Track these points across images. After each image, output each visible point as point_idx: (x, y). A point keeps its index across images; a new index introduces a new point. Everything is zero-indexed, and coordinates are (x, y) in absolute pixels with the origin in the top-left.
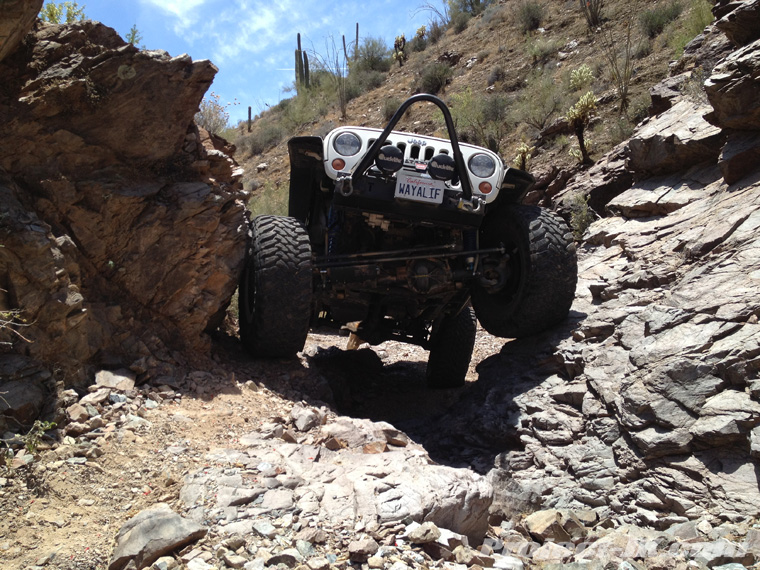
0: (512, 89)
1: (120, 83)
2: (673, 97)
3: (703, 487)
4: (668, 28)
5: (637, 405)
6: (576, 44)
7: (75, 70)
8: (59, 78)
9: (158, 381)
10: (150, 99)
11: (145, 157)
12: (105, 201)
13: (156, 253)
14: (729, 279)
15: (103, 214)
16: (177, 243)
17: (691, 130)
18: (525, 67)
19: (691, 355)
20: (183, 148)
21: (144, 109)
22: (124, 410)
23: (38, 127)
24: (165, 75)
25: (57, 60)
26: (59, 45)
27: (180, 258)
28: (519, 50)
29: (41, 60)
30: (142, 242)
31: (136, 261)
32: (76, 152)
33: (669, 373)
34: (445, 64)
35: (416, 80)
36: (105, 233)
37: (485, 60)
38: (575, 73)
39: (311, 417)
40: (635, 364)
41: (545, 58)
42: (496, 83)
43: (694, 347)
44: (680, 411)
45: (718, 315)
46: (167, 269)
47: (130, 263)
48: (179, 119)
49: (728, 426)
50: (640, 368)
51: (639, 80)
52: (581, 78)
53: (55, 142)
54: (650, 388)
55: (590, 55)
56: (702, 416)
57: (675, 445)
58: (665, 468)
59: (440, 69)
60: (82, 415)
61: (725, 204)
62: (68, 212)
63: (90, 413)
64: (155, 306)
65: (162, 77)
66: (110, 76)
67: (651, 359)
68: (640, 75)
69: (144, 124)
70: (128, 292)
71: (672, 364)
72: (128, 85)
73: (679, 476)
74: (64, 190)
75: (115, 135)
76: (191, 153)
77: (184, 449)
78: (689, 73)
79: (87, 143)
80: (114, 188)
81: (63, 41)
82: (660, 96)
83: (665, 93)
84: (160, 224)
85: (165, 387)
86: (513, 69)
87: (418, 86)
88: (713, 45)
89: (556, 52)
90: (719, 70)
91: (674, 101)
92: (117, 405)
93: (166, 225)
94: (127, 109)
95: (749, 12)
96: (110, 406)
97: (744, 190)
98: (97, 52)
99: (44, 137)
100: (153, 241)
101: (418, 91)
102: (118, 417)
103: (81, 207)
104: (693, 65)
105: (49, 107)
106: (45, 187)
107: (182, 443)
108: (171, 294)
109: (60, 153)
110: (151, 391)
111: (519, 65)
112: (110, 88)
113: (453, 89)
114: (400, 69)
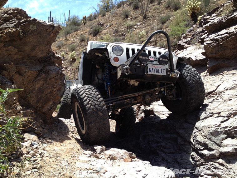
0: (121, 36)
1: (30, 31)
2: (185, 45)
3: (225, 168)
4: (167, 22)
5: (201, 142)
6: (140, 24)
7: (15, 25)
8: (9, 28)
9: (45, 136)
10: (40, 37)
11: (37, 56)
12: (25, 72)
13: (41, 91)
14: (221, 104)
15: (24, 77)
16: (48, 87)
17: (195, 56)
18: (124, 30)
19: (216, 127)
20: (49, 54)
21: (38, 40)
22: (38, 148)
23: (2, 45)
24: (45, 29)
25: (8, 21)
26: (8, 16)
27: (48, 92)
28: (122, 24)
29: (1, 20)
30: (36, 86)
31: (34, 93)
32: (15, 54)
33: (211, 133)
34: (100, 26)
35: (90, 30)
36: (24, 83)
37: (112, 26)
38: (141, 33)
39: (101, 149)
40: (197, 129)
41: (130, 27)
42: (116, 33)
43: (216, 125)
44: (215, 145)
45: (221, 114)
46: (44, 96)
47: (32, 94)
48: (48, 44)
49: (232, 150)
50: (200, 131)
51: (160, 37)
52: (142, 35)
53: (8, 50)
54: (205, 137)
55: (144, 28)
56: (222, 146)
57: (215, 155)
58: (212, 162)
59: (98, 27)
60: (27, 152)
61: (211, 79)
62: (13, 76)
63: (29, 150)
64: (38, 109)
65: (44, 30)
66: (27, 28)
67: (203, 128)
69: (37, 45)
70: (30, 104)
71: (212, 130)
72: (33, 32)
73: (217, 165)
74: (12, 67)
75: (27, 48)
76: (52, 56)
77: (68, 163)
78: (189, 39)
79: (19, 51)
80: (28, 68)
81: (10, 14)
82: (181, 45)
83: (182, 44)
84: (43, 80)
85: (47, 138)
86: (121, 30)
87: (91, 32)
88: (197, 31)
89: (134, 26)
90: (208, 40)
91: (185, 46)
92: (35, 146)
93: (45, 81)
94: (32, 40)
95: (216, 24)
96: (32, 147)
97: (216, 76)
98: (21, 19)
99: (4, 49)
100: (40, 86)
101: (91, 34)
102: (38, 151)
103: (17, 74)
104: (191, 36)
105: (6, 38)
106: (5, 66)
107: (66, 161)
108: (44, 104)
109: (10, 55)
110: (43, 140)
111: (122, 29)
112: (27, 32)
113: (102, 34)
114: (84, 26)
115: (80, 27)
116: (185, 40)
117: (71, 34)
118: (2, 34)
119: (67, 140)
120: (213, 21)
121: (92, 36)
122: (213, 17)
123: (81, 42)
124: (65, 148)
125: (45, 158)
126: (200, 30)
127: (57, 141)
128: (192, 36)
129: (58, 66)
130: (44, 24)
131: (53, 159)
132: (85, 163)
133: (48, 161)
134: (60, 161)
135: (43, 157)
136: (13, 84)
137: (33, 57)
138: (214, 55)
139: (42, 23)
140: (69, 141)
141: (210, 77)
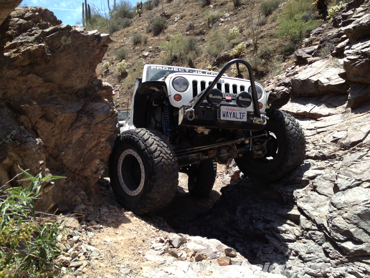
0: (198, 34)
1: (62, 46)
2: (308, 57)
4: (274, 12)
5: (341, 229)
6: (229, 15)
7: (37, 38)
8: (28, 42)
9: (89, 218)
10: (78, 55)
11: (73, 87)
12: (56, 116)
13: (81, 144)
15: (55, 123)
16: (92, 137)
17: (327, 78)
18: (204, 24)
19: (367, 205)
20: (92, 83)
21: (74, 61)
22: (80, 241)
23: (18, 72)
25: (25, 31)
26: (26, 22)
27: (92, 145)
28: (200, 15)
29: (15, 30)
30: (74, 137)
31: (70, 148)
32: (38, 87)
33: (359, 215)
34: (164, 18)
35: (149, 25)
36: (55, 133)
37: (184, 18)
38: (231, 31)
39: (180, 239)
40: (335, 207)
41: (214, 20)
42: (190, 30)
43: (367, 201)
44: (365, 234)
46: (86, 152)
47: (67, 149)
48: (90, 67)
50: (339, 209)
51: (262, 37)
52: (233, 33)
53: (27, 81)
54: (348, 221)
55: (235, 21)
57: (365, 252)
58: (359, 263)
59: (162, 21)
60: (64, 250)
62: (36, 123)
63: (67, 248)
64: (78, 172)
65: (85, 43)
66: (57, 42)
67: (345, 205)
68: (262, 34)
69: (73, 70)
70: (65, 165)
71: (360, 209)
72: (66, 47)
74: (34, 109)
75: (58, 76)
76: (97, 85)
77: (130, 270)
78: (316, 47)
79: (45, 81)
80: (60, 108)
81: (27, 19)
82: (302, 56)
83: (304, 55)
84: (84, 127)
85: (93, 222)
86: (198, 24)
87: (150, 29)
88: (329, 34)
89: (219, 18)
90: (350, 54)
91: (309, 60)
92: (75, 238)
93: (87, 128)
94: (65, 61)
95: (365, 26)
96: (71, 239)
97: (363, 114)
98: (47, 27)
99: (21, 78)
100: (80, 137)
101: (150, 31)
102: (81, 248)
103: (43, 119)
104: (318, 42)
105: (24, 60)
106: (24, 109)
107: (126, 265)
108: (87, 165)
109: (30, 88)
110: (88, 226)
111: (201, 23)
112: (57, 49)
113: (168, 32)
114: (139, 18)
115: (133, 20)
116: (308, 50)
117: (119, 32)
118: (17, 54)
119: (125, 223)
120: (358, 19)
121: (153, 35)
122: (359, 12)
123: (134, 44)
124: (122, 238)
125: (94, 263)
126: (335, 34)
127: (108, 225)
128: (321, 42)
129: (106, 102)
130: (83, 34)
131: (106, 262)
132: (157, 269)
133: (98, 267)
134: (117, 265)
135: (89, 259)
136: (38, 136)
137: (66, 88)
138: (360, 79)
139: (80, 32)
140: (127, 224)
141: (353, 115)
